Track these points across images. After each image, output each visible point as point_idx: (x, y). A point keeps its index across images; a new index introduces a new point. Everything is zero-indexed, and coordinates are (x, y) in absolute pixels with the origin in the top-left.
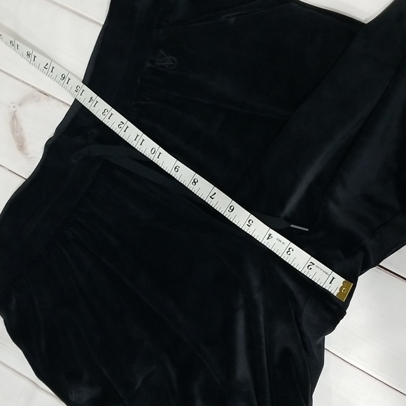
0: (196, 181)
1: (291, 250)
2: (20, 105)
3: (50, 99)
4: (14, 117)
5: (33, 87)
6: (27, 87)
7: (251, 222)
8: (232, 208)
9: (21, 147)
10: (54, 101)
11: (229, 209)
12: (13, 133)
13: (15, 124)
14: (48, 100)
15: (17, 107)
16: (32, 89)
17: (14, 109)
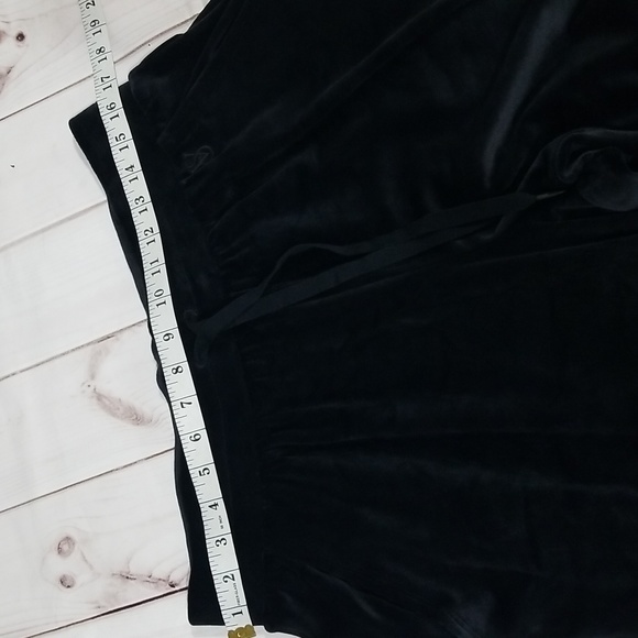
0: (180, 370)
1: (223, 542)
2: (93, 377)
3: (119, 336)
4: (99, 397)
5: (88, 344)
6: (82, 351)
7: (206, 472)
8: (197, 437)
9: (137, 419)
10: (126, 333)
11: (193, 435)
12: (114, 415)
13: (107, 403)
14: (117, 339)
15: (92, 384)
16: (90, 347)
17: (92, 388)
